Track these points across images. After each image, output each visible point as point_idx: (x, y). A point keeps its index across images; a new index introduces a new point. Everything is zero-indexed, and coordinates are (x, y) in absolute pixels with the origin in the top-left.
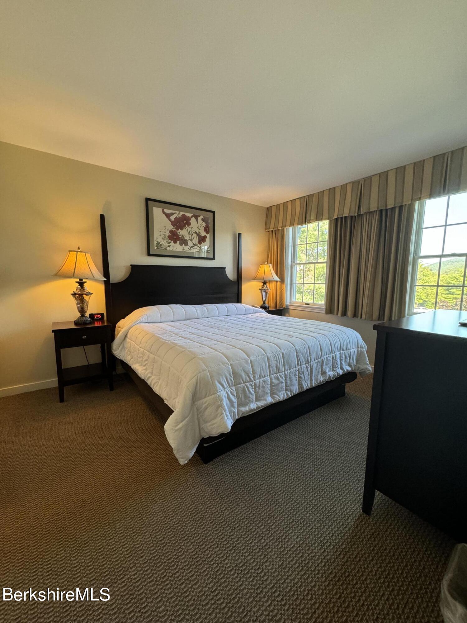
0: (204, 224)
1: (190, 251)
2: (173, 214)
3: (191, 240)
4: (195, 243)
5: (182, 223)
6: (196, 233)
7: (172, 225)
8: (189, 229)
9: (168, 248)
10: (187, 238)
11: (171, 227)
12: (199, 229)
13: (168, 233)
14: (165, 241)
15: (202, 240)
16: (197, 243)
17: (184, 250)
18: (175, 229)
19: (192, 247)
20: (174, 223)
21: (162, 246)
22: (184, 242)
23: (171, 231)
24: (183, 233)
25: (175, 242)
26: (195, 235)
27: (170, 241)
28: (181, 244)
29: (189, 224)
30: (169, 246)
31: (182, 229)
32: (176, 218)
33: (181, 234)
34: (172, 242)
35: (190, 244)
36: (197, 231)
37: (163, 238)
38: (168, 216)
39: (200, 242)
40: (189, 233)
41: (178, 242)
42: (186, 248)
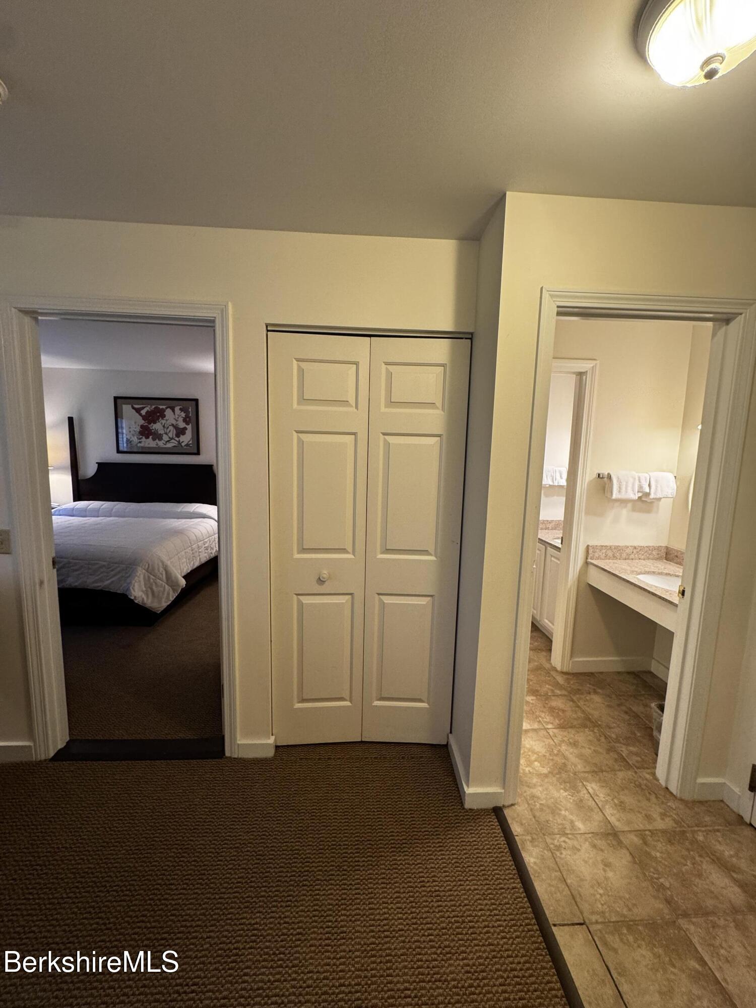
0: (183, 415)
1: (165, 446)
2: (143, 408)
3: (166, 434)
4: (171, 437)
5: (154, 416)
6: (173, 425)
7: (143, 419)
8: (164, 422)
9: (139, 445)
10: (161, 432)
11: (142, 422)
12: (177, 421)
13: (138, 429)
14: (136, 438)
15: (181, 432)
16: (174, 436)
17: (157, 445)
18: (146, 424)
19: (168, 441)
20: (144, 418)
21: (132, 443)
22: (157, 436)
23: (142, 426)
24: (157, 427)
25: (147, 437)
26: (171, 428)
27: (141, 437)
28: (154, 439)
29: (163, 416)
30: (140, 442)
31: (155, 423)
32: (147, 412)
33: (153, 428)
34: (144, 437)
35: (165, 438)
36: (174, 422)
37: (133, 435)
38: (138, 411)
39: (178, 435)
40: (164, 426)
41: (151, 437)
42: (161, 444)
